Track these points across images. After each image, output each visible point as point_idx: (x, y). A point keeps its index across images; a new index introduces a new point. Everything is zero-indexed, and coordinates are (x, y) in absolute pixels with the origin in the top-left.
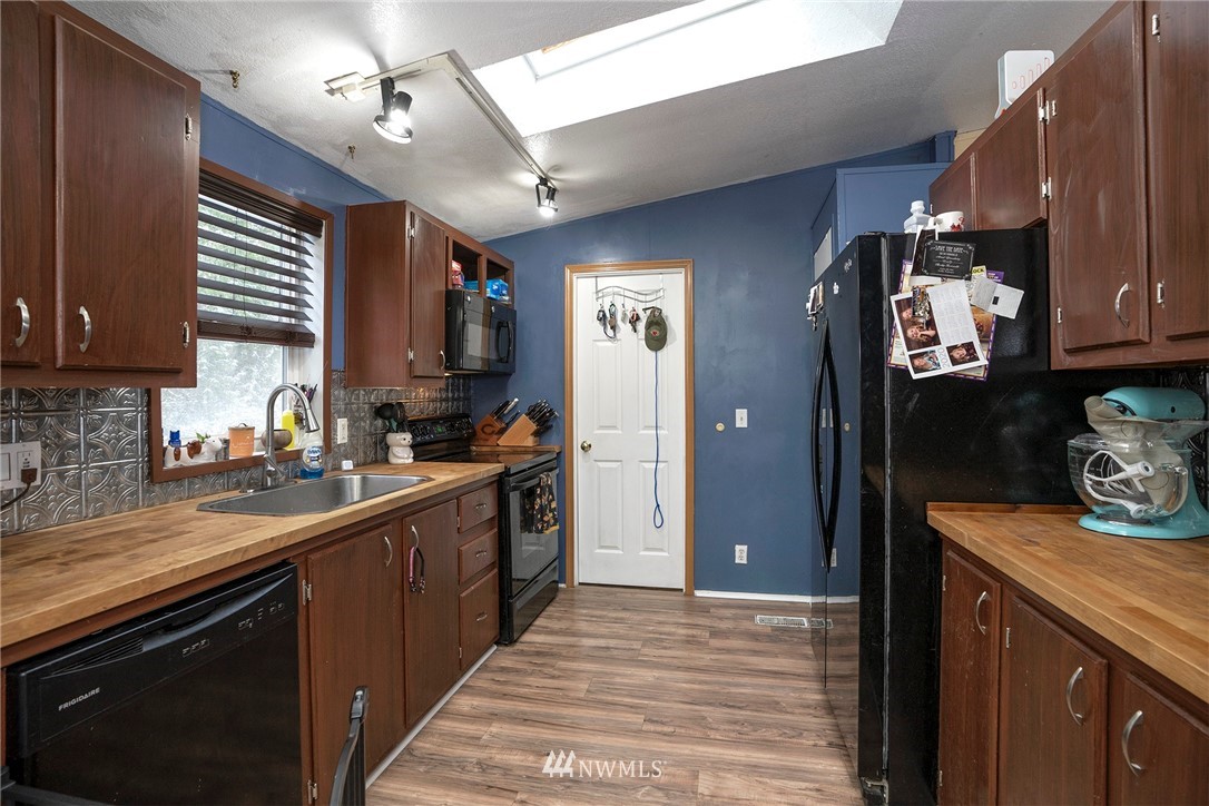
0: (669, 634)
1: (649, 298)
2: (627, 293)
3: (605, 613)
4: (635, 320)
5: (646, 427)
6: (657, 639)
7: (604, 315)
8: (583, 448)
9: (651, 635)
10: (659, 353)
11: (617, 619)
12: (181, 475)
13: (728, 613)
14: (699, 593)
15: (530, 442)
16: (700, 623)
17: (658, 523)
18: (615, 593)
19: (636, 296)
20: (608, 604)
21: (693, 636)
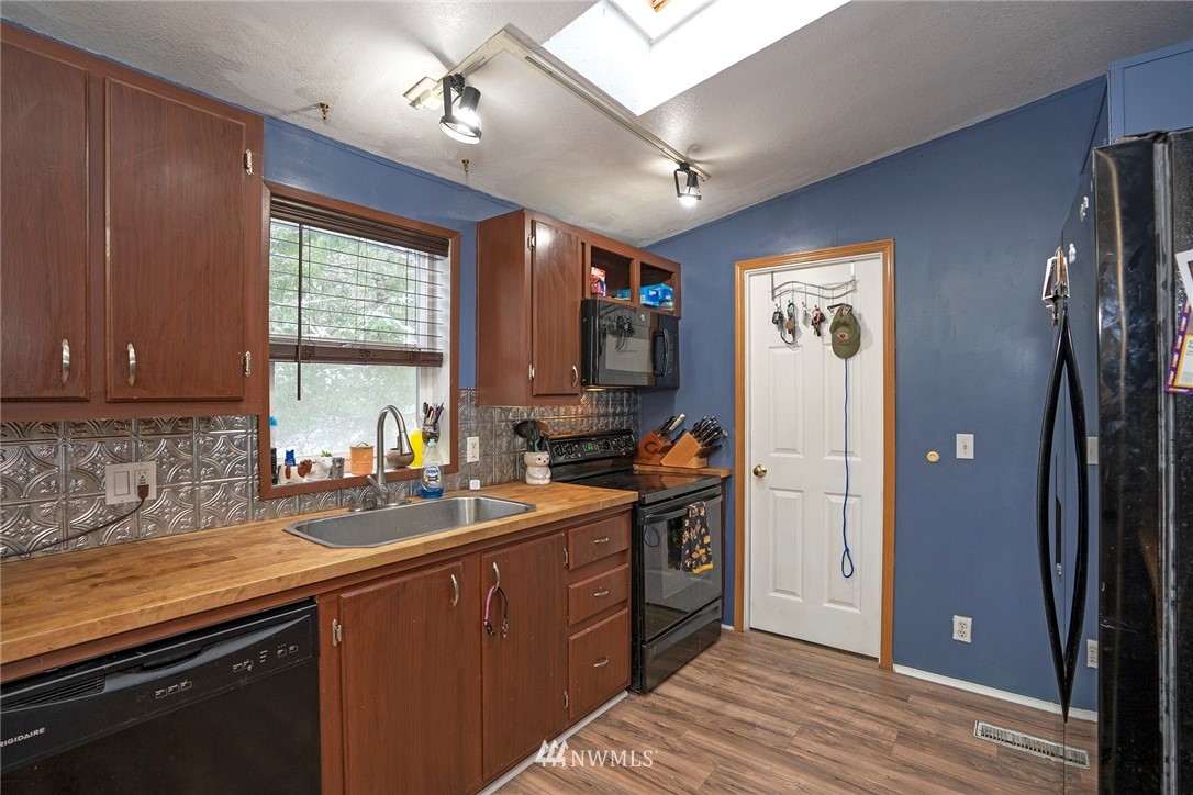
0: (840, 723)
1: (836, 293)
2: (809, 289)
3: (766, 674)
4: (818, 321)
5: (834, 452)
6: (820, 727)
7: (781, 317)
8: (756, 473)
9: (815, 719)
10: (850, 361)
11: (779, 685)
12: (291, 492)
13: (935, 707)
14: (899, 669)
15: (694, 463)
16: (888, 715)
17: (848, 571)
18: (785, 648)
19: (821, 292)
20: (776, 662)
21: (874, 734)
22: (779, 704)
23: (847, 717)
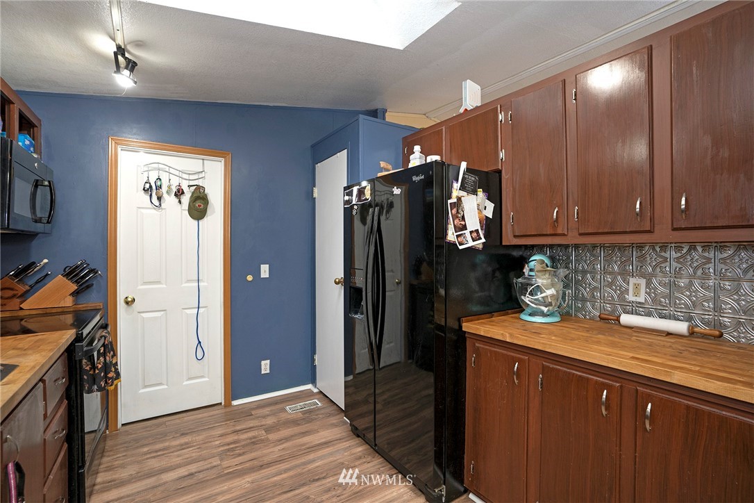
0: (234, 442)
1: (192, 177)
2: (172, 171)
3: (167, 444)
4: (179, 193)
5: (189, 281)
6: (228, 450)
7: (151, 187)
8: (127, 303)
9: (222, 449)
10: (201, 222)
11: (182, 445)
13: (266, 411)
14: (235, 403)
15: (68, 302)
16: (252, 425)
17: (200, 355)
18: (161, 424)
20: (165, 435)
21: (254, 437)
22: (194, 454)
23: (236, 438)
